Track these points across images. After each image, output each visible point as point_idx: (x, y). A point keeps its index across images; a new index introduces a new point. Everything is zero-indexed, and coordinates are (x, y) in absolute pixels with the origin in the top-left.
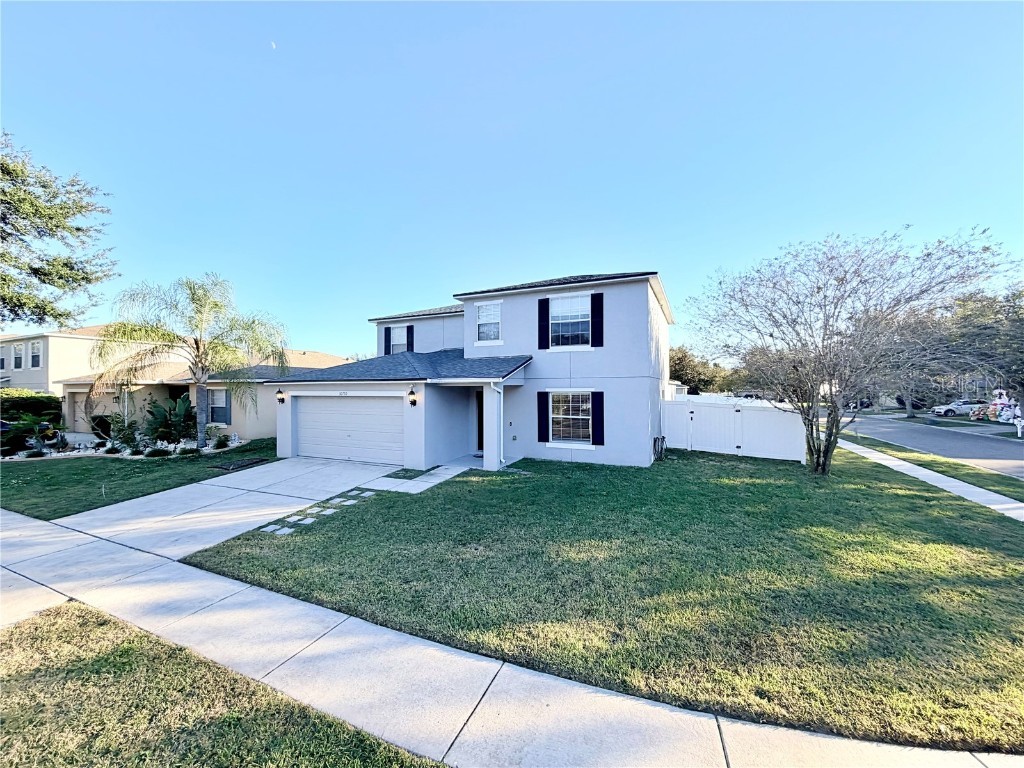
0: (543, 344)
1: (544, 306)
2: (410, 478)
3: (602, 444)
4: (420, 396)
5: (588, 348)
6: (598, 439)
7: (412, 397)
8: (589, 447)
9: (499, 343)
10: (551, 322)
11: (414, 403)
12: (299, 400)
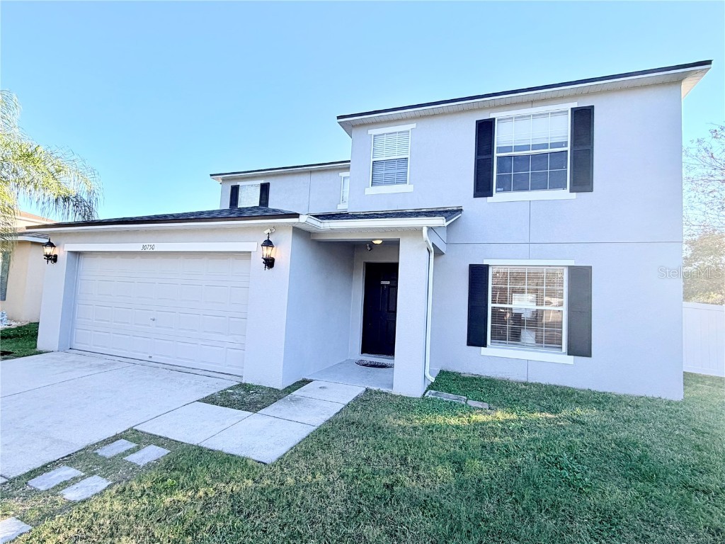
0: (483, 188)
1: (485, 130)
2: (253, 407)
3: (588, 354)
4: (284, 251)
5: (564, 194)
6: (580, 347)
7: (268, 252)
8: (560, 358)
9: (407, 188)
10: (496, 155)
11: (269, 263)
12: (82, 258)
